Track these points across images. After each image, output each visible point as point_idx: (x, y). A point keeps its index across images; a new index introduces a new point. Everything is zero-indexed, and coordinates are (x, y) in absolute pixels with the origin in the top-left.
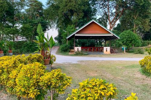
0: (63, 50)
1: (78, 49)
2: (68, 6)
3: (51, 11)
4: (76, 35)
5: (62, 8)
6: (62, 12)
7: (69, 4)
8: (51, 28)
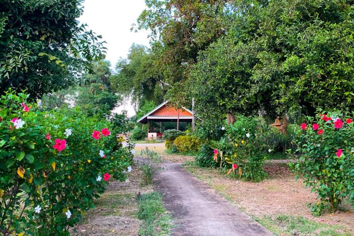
0: (136, 138)
1: (152, 135)
2: (147, 72)
3: (122, 79)
4: (148, 118)
5: (139, 76)
6: (139, 80)
7: (149, 70)
8: (122, 104)
